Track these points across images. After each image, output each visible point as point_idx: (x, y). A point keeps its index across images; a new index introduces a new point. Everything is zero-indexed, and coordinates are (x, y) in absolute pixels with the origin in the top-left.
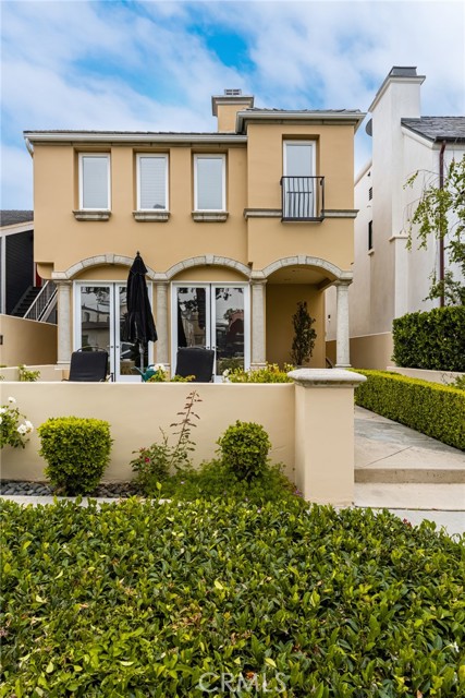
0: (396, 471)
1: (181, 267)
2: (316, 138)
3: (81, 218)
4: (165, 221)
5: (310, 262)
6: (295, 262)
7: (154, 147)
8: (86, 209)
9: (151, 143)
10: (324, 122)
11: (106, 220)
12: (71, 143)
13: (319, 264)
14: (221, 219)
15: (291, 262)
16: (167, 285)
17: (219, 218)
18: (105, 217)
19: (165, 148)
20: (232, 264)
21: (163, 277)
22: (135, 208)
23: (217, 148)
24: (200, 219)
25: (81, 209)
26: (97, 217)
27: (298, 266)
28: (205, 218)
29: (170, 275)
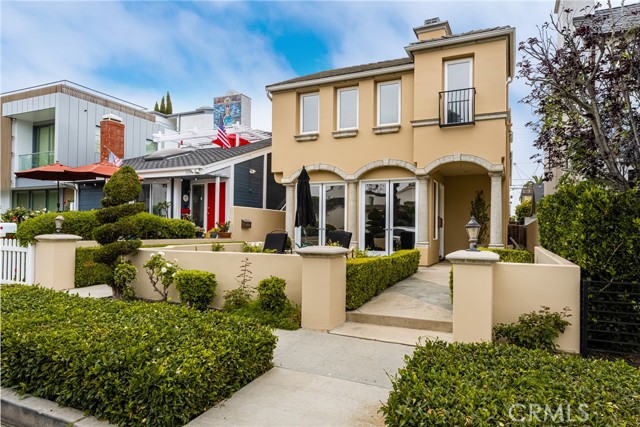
0: (384, 317)
1: (364, 170)
2: (472, 56)
3: (299, 139)
4: (354, 136)
5: (464, 159)
6: (451, 160)
7: (348, 83)
8: (305, 133)
9: (345, 81)
10: (477, 41)
11: (316, 140)
12: (294, 89)
13: (472, 160)
14: (396, 130)
15: (447, 160)
16: (356, 184)
17: (393, 130)
18: (314, 138)
19: (355, 83)
20: (402, 165)
21: (353, 177)
22: (335, 128)
23: (393, 76)
24: (379, 132)
25: (302, 133)
26: (309, 138)
27: (454, 163)
28: (383, 131)
29: (357, 175)
